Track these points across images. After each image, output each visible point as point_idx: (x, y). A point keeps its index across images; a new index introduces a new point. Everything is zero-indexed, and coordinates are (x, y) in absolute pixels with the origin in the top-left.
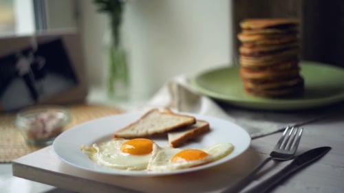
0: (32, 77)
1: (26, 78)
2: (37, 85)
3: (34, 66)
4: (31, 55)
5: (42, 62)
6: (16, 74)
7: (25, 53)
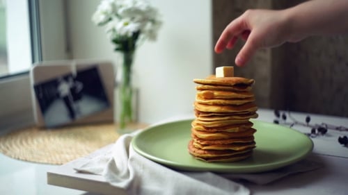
0: (71, 98)
1: (66, 100)
2: (75, 106)
3: (73, 90)
4: (71, 80)
5: (80, 86)
6: (58, 96)
7: (66, 78)
